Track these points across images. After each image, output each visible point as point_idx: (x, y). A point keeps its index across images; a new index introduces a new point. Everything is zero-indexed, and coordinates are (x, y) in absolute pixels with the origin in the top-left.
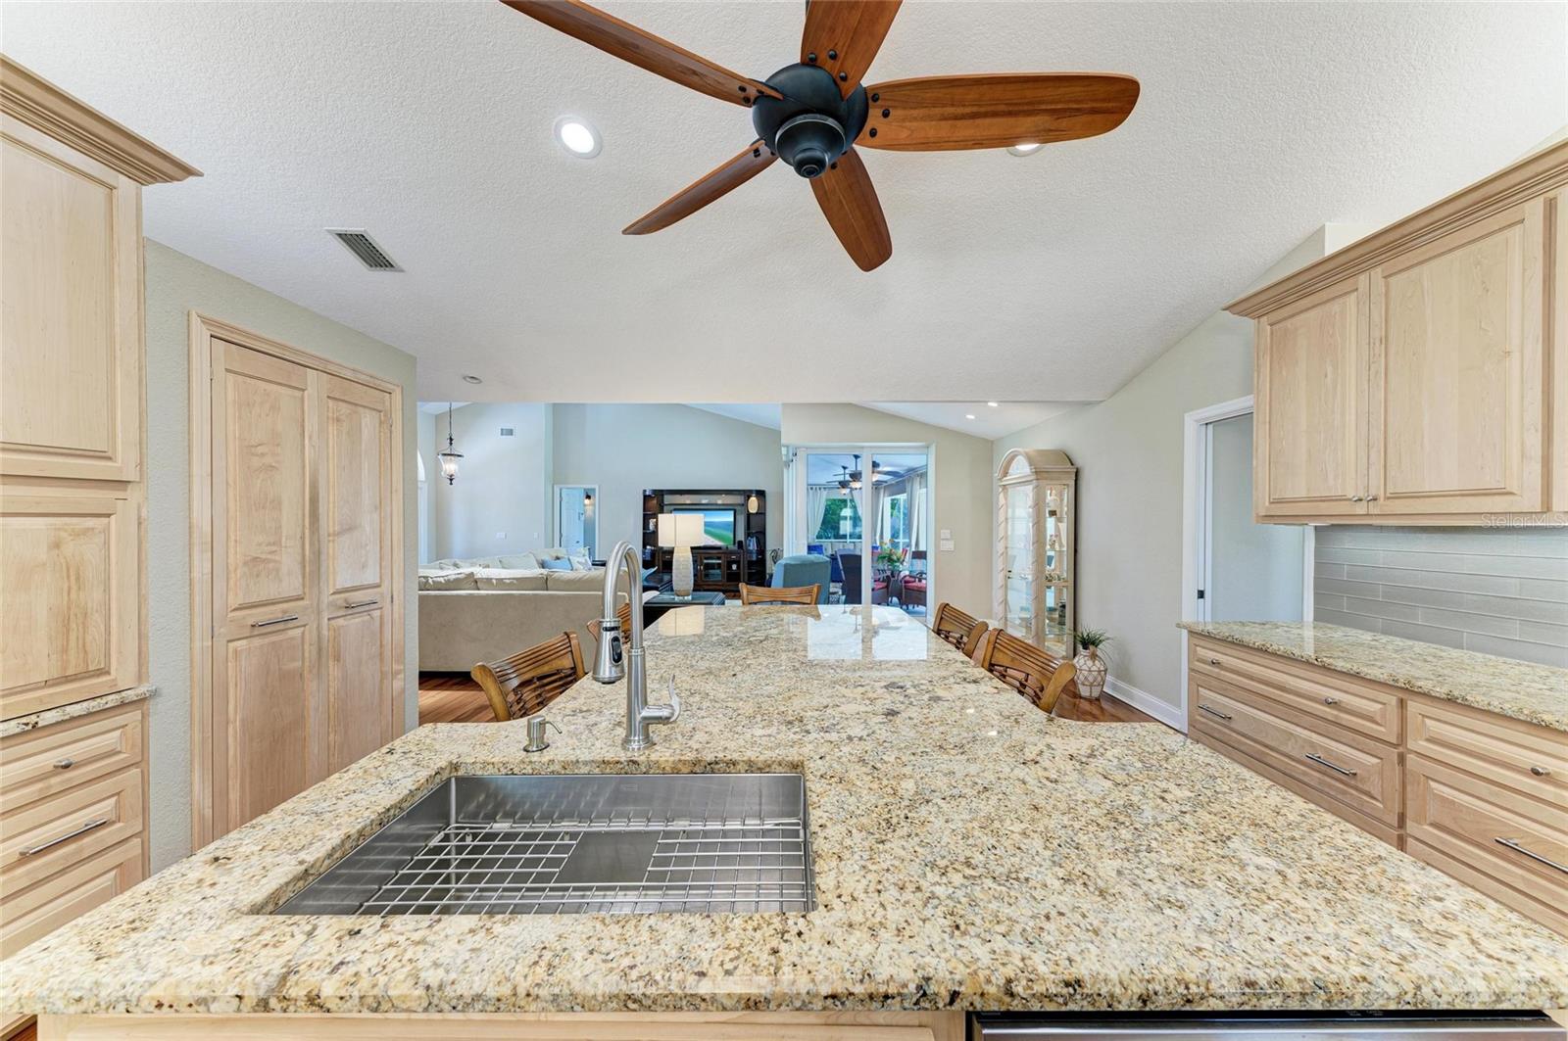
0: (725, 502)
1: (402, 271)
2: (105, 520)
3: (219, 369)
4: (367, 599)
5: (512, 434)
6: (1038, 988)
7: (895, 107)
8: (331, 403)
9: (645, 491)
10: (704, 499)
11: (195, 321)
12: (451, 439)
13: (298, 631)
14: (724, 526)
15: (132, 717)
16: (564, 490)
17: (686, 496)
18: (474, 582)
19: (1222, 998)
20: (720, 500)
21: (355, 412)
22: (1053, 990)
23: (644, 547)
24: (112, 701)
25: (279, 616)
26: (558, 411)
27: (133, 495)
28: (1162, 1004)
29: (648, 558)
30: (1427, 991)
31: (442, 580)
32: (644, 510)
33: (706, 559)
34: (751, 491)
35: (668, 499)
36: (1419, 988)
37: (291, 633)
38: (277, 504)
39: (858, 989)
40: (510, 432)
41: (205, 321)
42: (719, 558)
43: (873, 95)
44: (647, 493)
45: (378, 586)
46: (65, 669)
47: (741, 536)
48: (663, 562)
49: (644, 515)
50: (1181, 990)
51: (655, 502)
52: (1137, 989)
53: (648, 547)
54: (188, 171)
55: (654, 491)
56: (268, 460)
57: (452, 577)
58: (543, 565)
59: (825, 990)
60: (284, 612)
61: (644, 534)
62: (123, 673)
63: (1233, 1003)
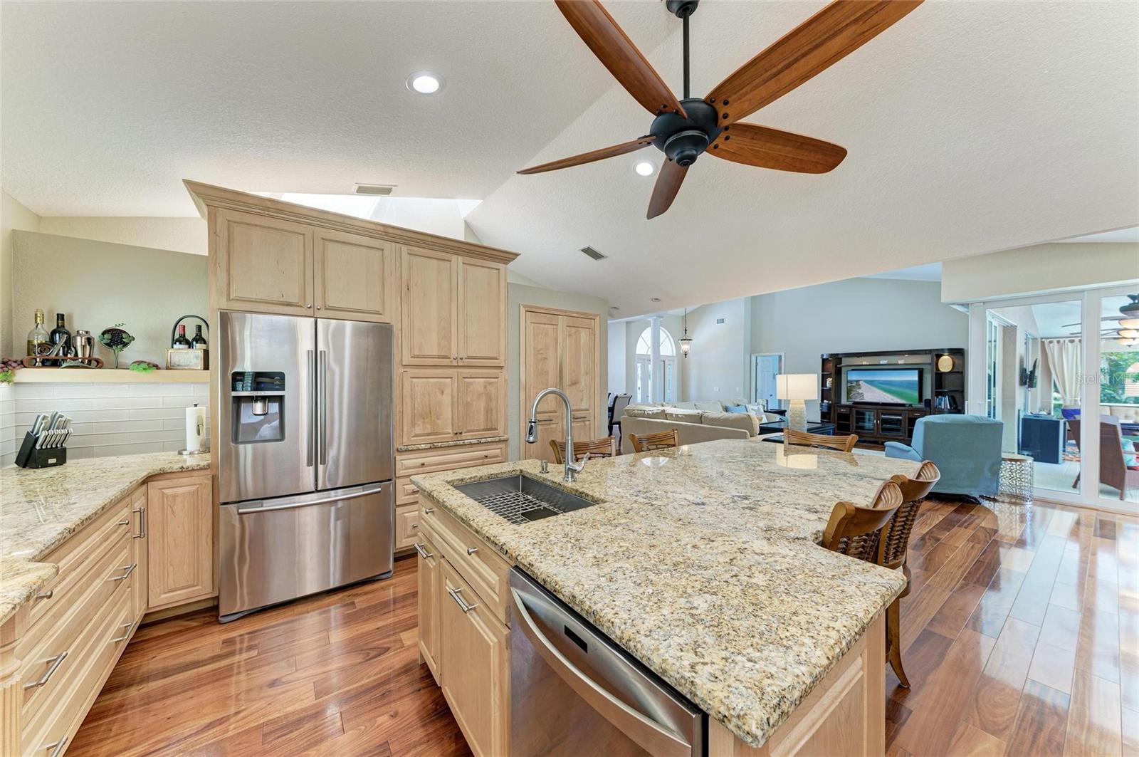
0: (907, 363)
1: (607, 257)
2: (496, 380)
3: (528, 322)
4: (583, 416)
5: (723, 322)
6: (523, 561)
7: (729, 97)
8: (568, 328)
9: (822, 355)
10: (883, 361)
11: (521, 307)
12: (686, 330)
13: (555, 425)
14: (908, 385)
15: (502, 445)
16: (759, 358)
17: (863, 358)
18: (664, 415)
19: (563, 595)
20: (901, 361)
21: (578, 331)
22: (526, 564)
23: (822, 401)
24: (497, 439)
25: (547, 419)
26: (755, 302)
27: (504, 371)
28: (548, 587)
29: (825, 410)
30: (632, 644)
31: (650, 412)
32: (823, 371)
33: (882, 414)
34: (943, 350)
35: (845, 361)
36: (630, 640)
37: (552, 426)
38: (547, 373)
39: (492, 538)
40: (722, 321)
41: (525, 306)
42: (900, 415)
43: (710, 101)
44: (825, 357)
45: (588, 410)
46: (487, 426)
47: (928, 394)
48: (838, 414)
49: (823, 375)
50: (554, 585)
51: (831, 364)
52: (543, 576)
53: (825, 401)
54: (517, 255)
55: (832, 355)
56: (544, 356)
57: (655, 412)
58: (726, 409)
59: (487, 535)
60: (550, 417)
61: (823, 391)
62: (501, 431)
63: (566, 600)
